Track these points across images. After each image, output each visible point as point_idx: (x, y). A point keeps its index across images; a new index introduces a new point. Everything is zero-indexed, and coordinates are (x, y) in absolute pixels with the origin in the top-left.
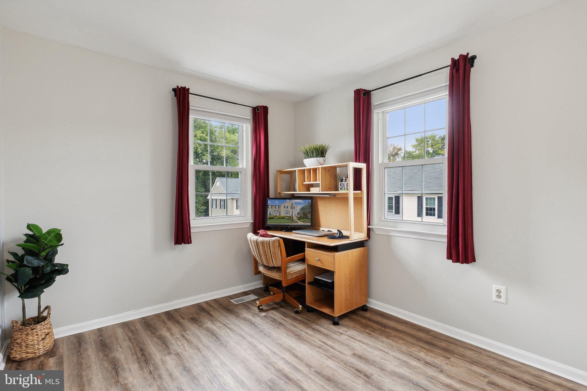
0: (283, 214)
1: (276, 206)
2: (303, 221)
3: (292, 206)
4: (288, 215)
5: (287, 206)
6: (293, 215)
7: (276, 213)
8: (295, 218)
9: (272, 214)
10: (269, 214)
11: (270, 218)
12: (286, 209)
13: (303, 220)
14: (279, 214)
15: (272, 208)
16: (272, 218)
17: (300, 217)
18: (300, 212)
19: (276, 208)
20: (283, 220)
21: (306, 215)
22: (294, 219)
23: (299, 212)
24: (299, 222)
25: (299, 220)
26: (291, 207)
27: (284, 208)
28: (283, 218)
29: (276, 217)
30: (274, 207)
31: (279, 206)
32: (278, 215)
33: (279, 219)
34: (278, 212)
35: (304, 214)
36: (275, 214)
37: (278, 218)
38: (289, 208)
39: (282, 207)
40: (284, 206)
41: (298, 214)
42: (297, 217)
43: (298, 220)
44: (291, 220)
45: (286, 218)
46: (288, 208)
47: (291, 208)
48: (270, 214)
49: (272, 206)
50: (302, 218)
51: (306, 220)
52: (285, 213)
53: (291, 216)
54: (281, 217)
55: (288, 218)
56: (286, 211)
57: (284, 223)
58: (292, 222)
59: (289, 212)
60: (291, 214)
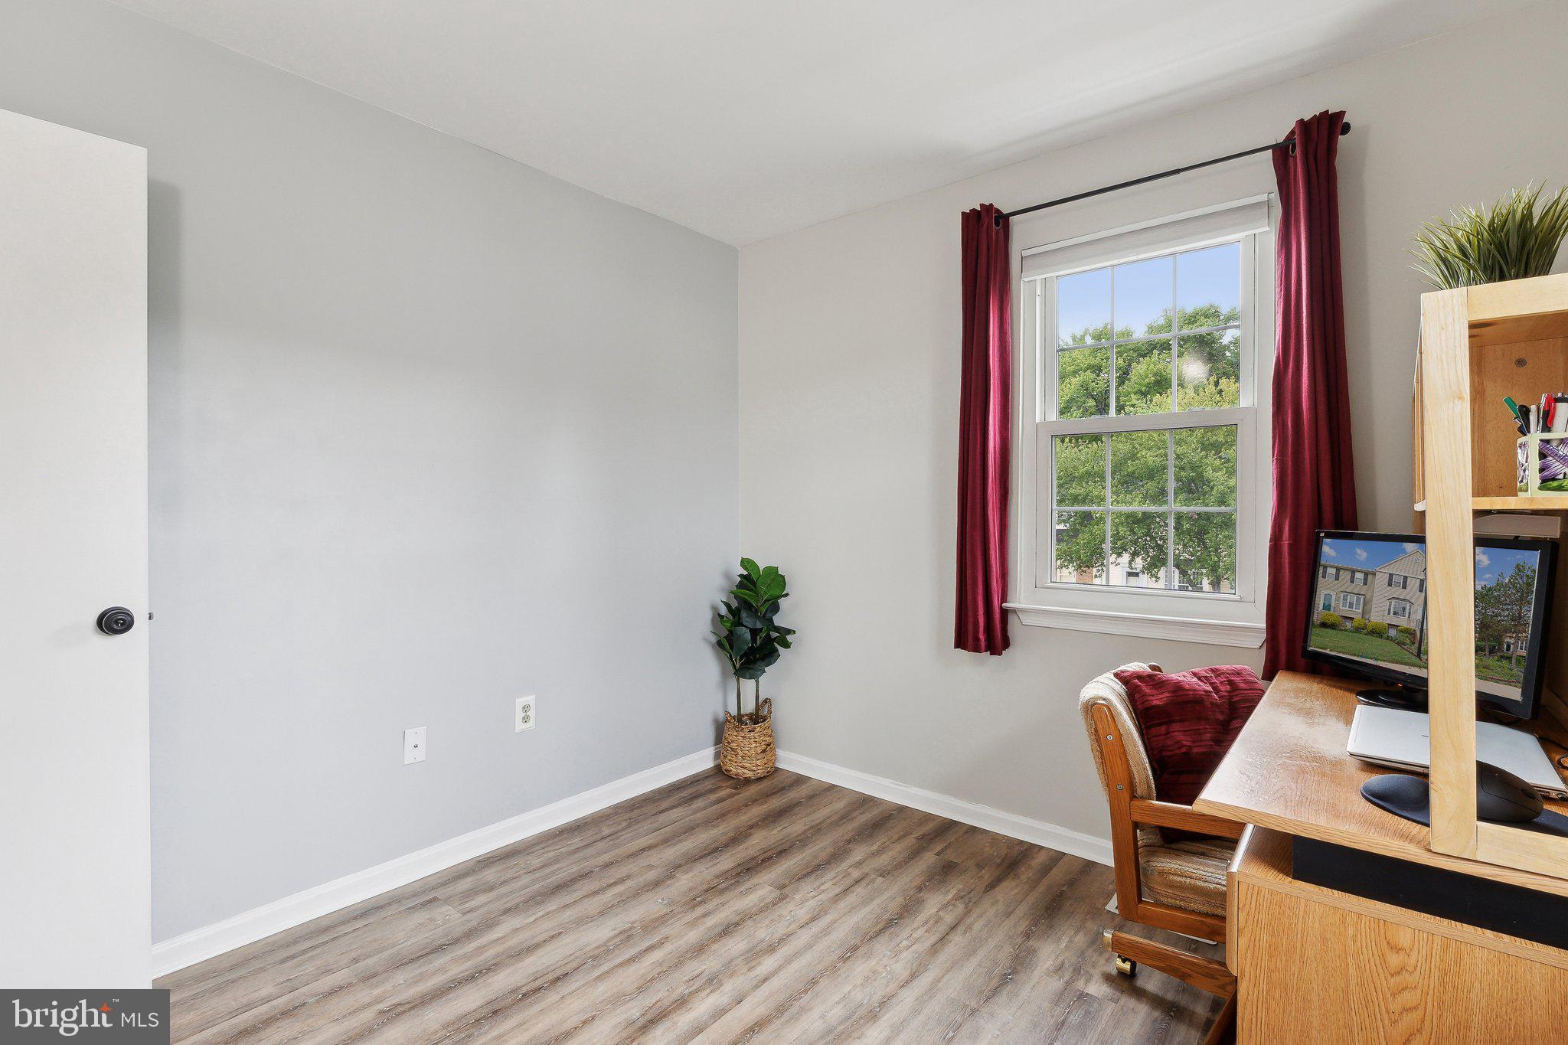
0: (1379, 615)
1: (1353, 572)
4: (1402, 622)
5: (1405, 578)
7: (1351, 605)
9: (1333, 605)
10: (1321, 607)
11: (1324, 625)
12: (1397, 592)
14: (1360, 611)
15: (1337, 579)
16: (1333, 626)
19: (1352, 582)
20: (1375, 641)
21: (1502, 639)
26: (1423, 580)
27: (1390, 585)
28: (1377, 632)
29: (1348, 625)
30: (1345, 576)
31: (1366, 574)
32: (1356, 613)
33: (1357, 635)
34: (1358, 600)
36: (1345, 610)
37: (1358, 630)
38: (1414, 584)
39: (1381, 579)
40: (1391, 576)
44: (1415, 651)
45: (1392, 633)
46: (1404, 587)
47: (1422, 585)
48: (1327, 607)
49: (1338, 569)
51: (1495, 662)
52: (1389, 609)
53: (1414, 626)
54: (1369, 627)
55: (1401, 637)
56: (1393, 601)
57: (1377, 660)
58: (1415, 660)
59: (1410, 608)
60: (1420, 617)
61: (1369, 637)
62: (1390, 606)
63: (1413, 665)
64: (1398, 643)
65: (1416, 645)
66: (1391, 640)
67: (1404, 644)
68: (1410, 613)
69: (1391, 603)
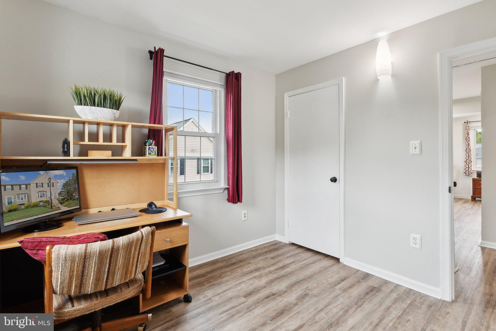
0: (35, 199)
1: (20, 186)
2: (68, 205)
3: (50, 182)
4: (44, 199)
5: (42, 183)
6: (53, 197)
7: (22, 199)
8: (55, 202)
9: (12, 201)
10: (6, 203)
11: (11, 211)
12: (41, 189)
13: (66, 203)
14: (27, 199)
15: (12, 190)
16: (15, 210)
17: (63, 199)
18: (62, 192)
19: (20, 189)
20: (36, 209)
21: (72, 195)
22: (54, 205)
23: (61, 190)
24: (61, 208)
25: (61, 203)
26: (48, 183)
27: (37, 187)
28: (36, 205)
29: (23, 207)
30: (16, 187)
31: (26, 185)
32: (25, 201)
33: (27, 210)
34: (25, 197)
35: (68, 193)
36: (19, 202)
37: (27, 207)
38: (45, 185)
39: (33, 186)
40: (37, 184)
41: (60, 194)
42: (58, 199)
43: (60, 205)
44: (50, 207)
45: (41, 204)
46: (42, 187)
47: (48, 185)
48: (9, 203)
49: (12, 185)
50: (66, 201)
51: (71, 202)
52: (39, 196)
53: (48, 199)
54: (32, 205)
55: (45, 204)
56: (39, 193)
57: (37, 215)
58: (51, 210)
59: (46, 194)
60: (49, 195)
61: (32, 209)
62: (39, 195)
63: (51, 212)
64: (44, 207)
65: (50, 205)
66: (42, 206)
67: (46, 206)
68: (46, 195)
69: (38, 193)
